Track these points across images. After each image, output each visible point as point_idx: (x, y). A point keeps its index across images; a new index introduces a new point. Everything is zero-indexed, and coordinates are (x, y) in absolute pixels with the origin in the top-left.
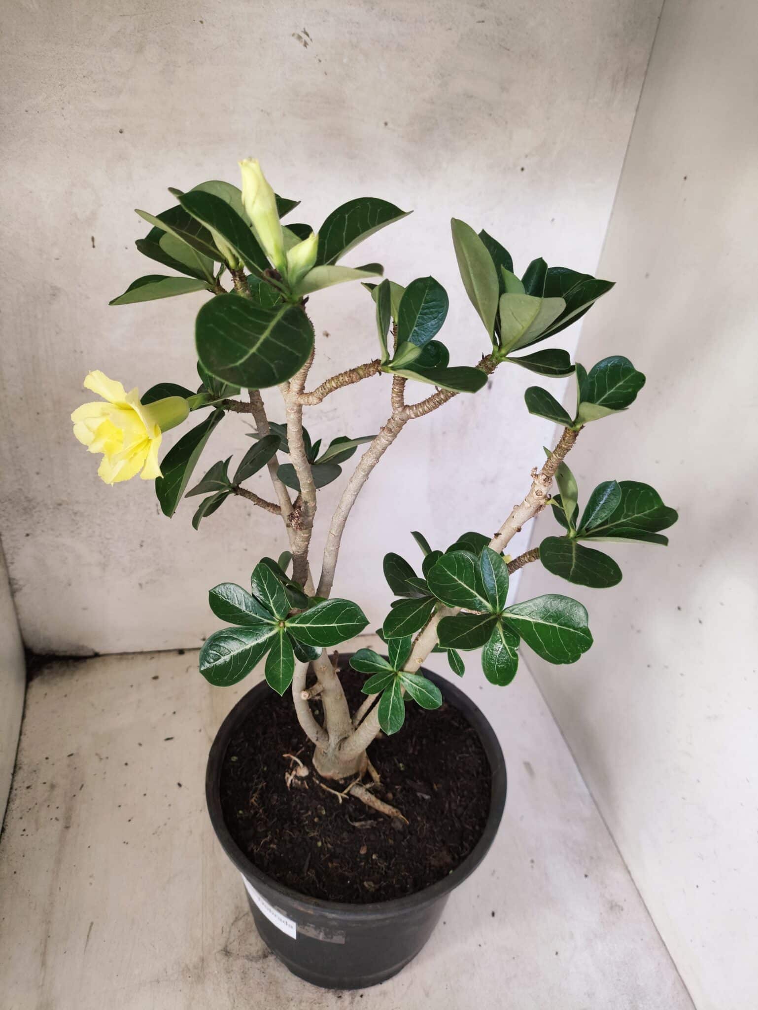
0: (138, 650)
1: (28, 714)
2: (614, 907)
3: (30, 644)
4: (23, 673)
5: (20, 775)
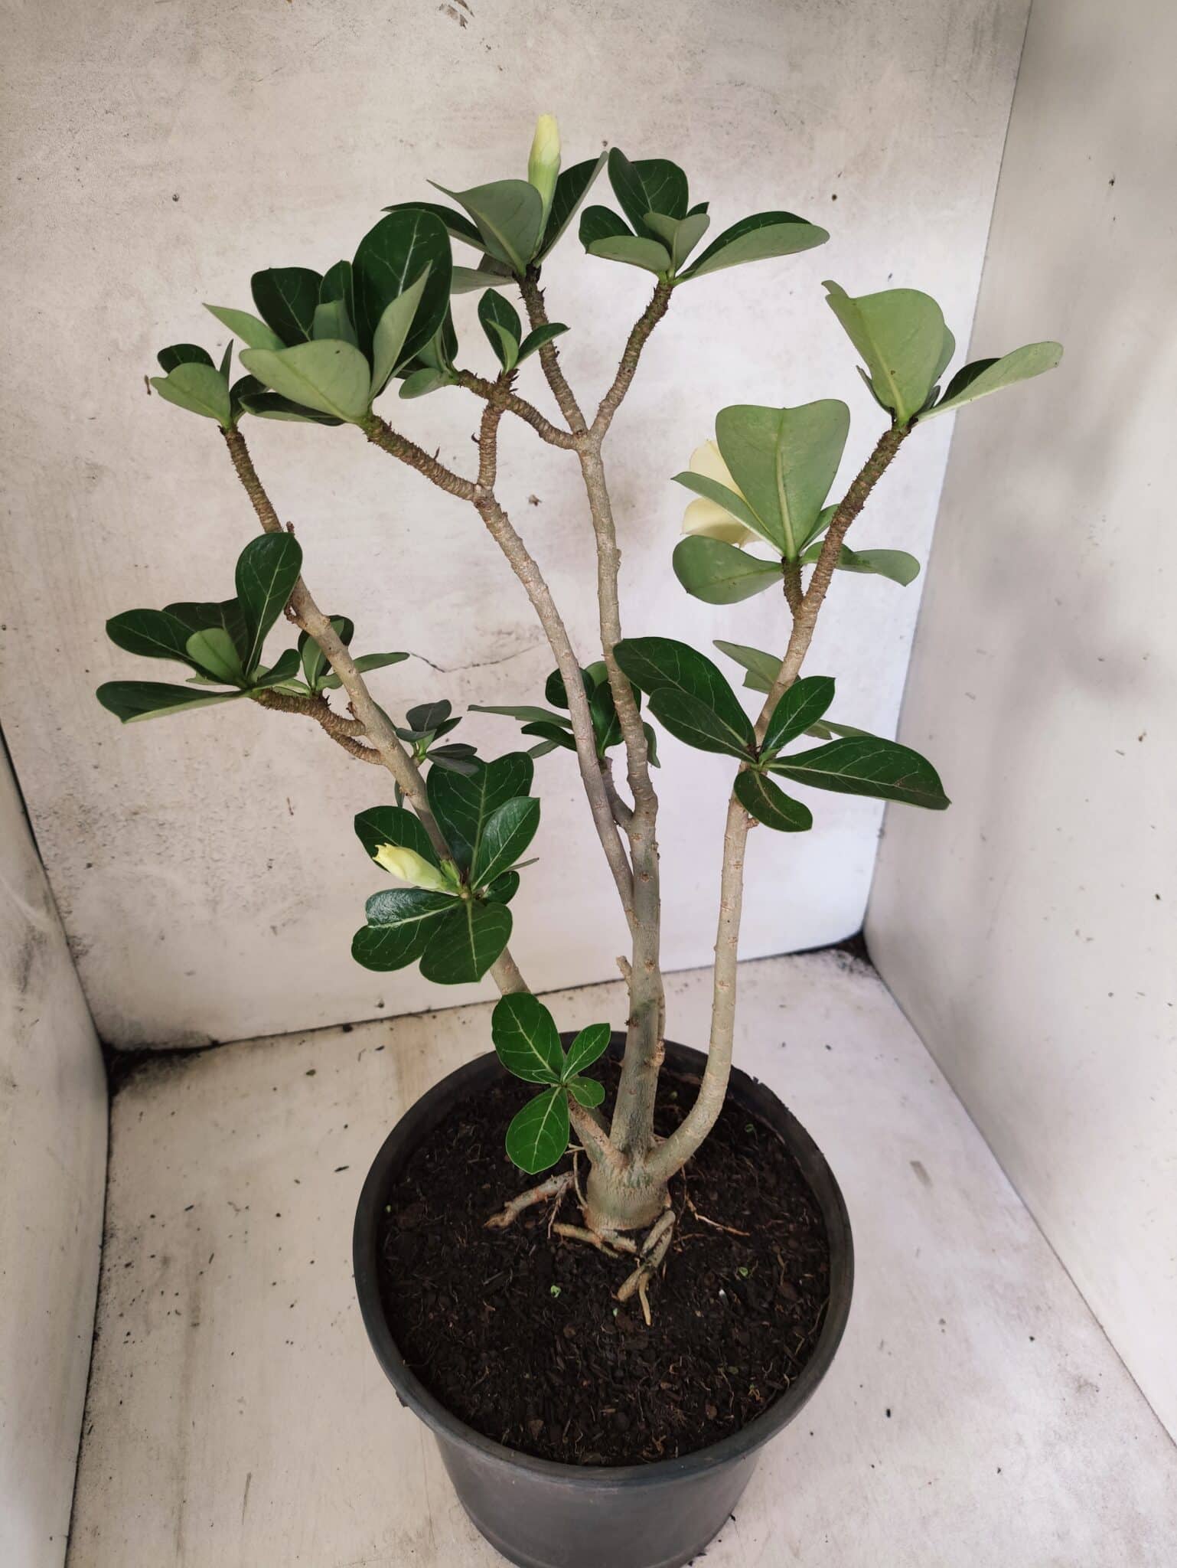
0: (280, 1032)
1: (116, 1148)
2: (1083, 1386)
3: (109, 1037)
4: (103, 1084)
5: (113, 1247)
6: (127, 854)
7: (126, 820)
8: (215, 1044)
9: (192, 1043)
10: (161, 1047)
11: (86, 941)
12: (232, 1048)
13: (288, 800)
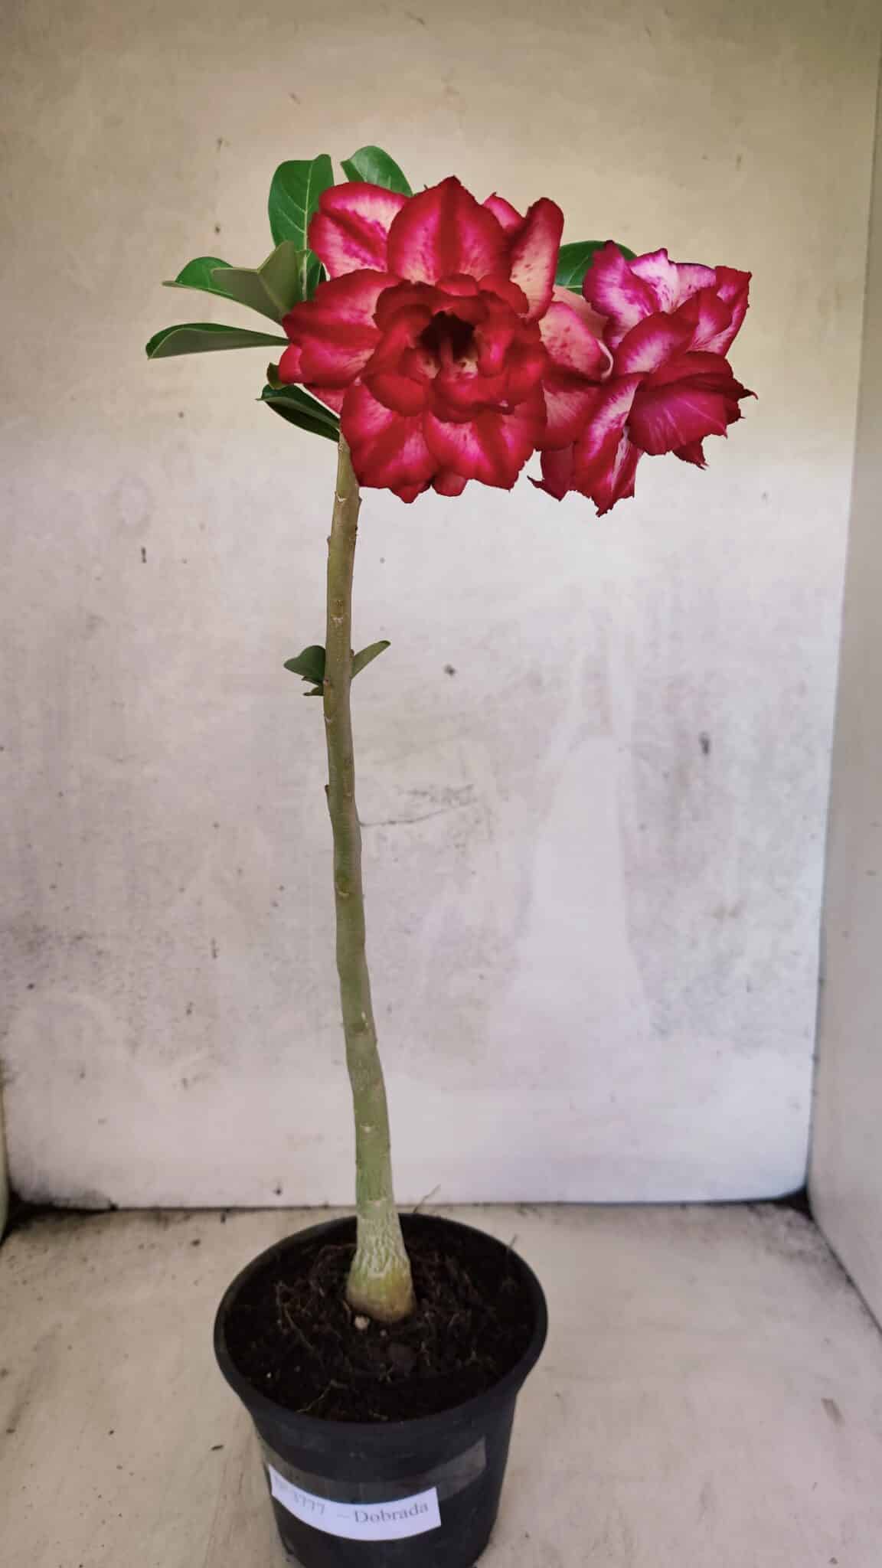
6: (65, 978)
7: (71, 944)
8: (113, 1209)
9: (93, 1205)
10: (61, 1204)
11: (15, 1068)
12: (131, 1215)
13: (213, 942)
